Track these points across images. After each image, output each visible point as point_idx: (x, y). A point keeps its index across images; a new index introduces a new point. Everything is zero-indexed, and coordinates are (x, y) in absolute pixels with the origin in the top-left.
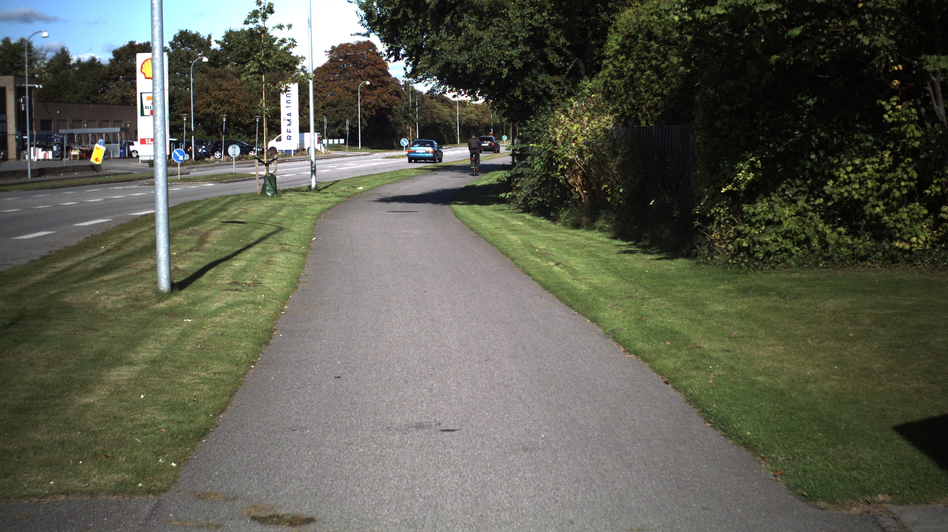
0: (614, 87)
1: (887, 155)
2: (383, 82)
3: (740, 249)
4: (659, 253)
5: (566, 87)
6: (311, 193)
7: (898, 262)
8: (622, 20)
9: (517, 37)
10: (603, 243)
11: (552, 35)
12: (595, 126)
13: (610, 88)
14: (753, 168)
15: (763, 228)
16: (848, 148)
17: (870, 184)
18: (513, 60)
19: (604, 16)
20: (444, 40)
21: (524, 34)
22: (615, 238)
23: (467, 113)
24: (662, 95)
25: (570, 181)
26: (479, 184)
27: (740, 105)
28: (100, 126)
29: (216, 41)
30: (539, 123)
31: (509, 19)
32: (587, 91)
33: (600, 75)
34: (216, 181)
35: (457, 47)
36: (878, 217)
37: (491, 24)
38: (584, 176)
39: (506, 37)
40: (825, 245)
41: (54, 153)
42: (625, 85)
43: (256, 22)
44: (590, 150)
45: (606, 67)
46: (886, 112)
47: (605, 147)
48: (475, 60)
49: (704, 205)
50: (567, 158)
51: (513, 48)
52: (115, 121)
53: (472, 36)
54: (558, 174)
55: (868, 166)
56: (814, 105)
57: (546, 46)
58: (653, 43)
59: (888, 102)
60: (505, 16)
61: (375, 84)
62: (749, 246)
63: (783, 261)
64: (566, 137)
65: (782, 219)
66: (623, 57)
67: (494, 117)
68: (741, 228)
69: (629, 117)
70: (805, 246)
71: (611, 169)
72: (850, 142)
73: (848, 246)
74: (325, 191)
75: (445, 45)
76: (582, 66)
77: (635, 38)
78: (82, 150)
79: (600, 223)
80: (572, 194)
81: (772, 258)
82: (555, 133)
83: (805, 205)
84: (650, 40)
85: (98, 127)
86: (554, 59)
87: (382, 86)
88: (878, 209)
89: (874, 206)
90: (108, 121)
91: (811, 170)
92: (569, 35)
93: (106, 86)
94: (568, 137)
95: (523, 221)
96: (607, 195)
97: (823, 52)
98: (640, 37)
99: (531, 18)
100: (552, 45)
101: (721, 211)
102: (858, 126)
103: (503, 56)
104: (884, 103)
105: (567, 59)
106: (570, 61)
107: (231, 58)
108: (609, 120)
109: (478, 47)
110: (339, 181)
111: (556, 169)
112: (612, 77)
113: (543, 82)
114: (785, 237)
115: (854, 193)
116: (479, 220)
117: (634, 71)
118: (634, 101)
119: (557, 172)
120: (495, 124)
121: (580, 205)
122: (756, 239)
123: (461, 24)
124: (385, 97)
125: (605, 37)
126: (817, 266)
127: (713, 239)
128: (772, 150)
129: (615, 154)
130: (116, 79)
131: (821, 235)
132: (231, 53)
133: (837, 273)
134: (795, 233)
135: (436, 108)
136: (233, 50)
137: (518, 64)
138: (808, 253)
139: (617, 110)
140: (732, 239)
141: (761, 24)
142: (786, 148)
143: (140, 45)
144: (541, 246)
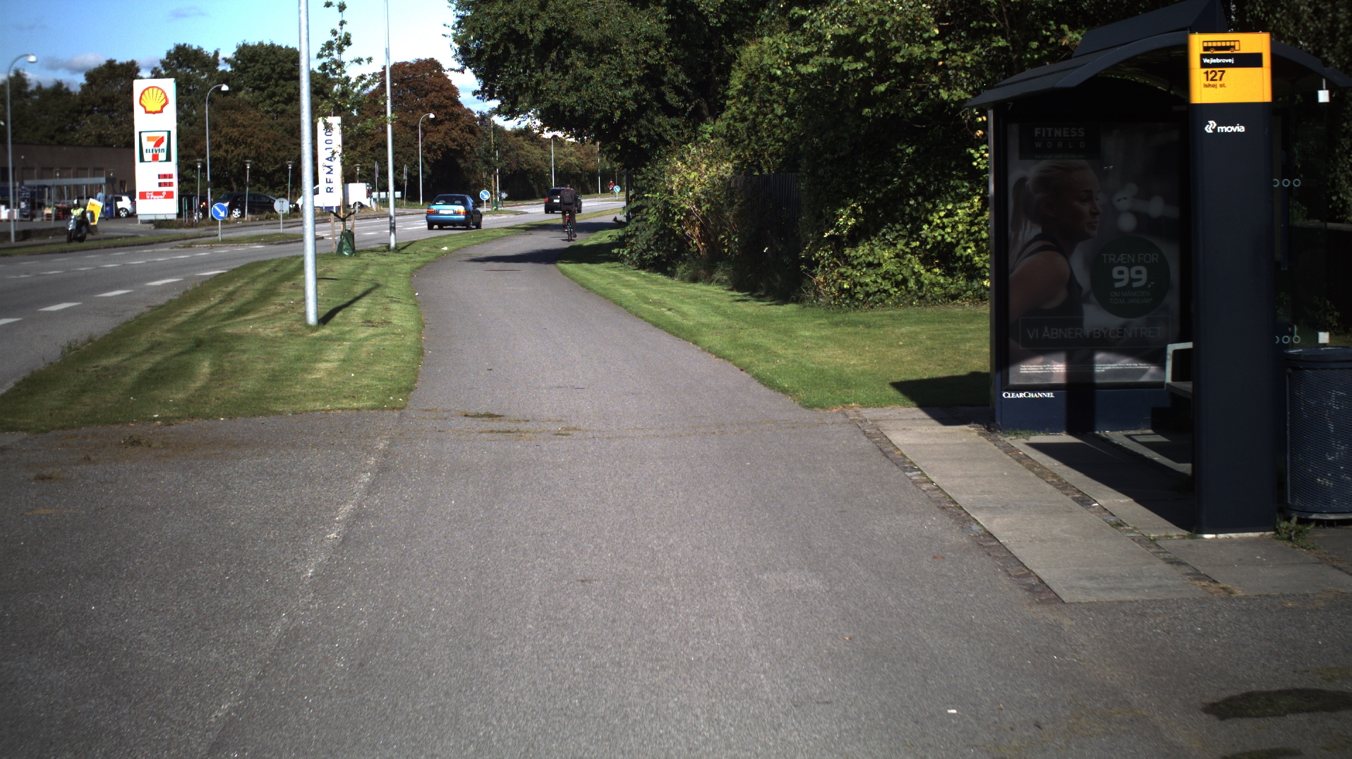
0: (737, 131)
1: (976, 200)
2: (452, 114)
3: (842, 290)
4: (771, 301)
5: (685, 131)
6: (391, 253)
7: (986, 300)
8: (747, 55)
9: (630, 76)
10: (718, 294)
11: (670, 71)
12: (712, 174)
13: (733, 132)
14: (854, 213)
15: (864, 269)
16: (945, 194)
17: (960, 228)
18: (626, 102)
19: (729, 49)
20: (550, 79)
21: (638, 73)
22: (731, 290)
23: (565, 156)
24: (783, 140)
25: (688, 232)
26: (586, 244)
27: (842, 154)
28: (76, 176)
29: (224, 59)
30: (656, 171)
31: (621, 56)
32: (707, 136)
33: (724, 115)
34: (265, 243)
35: (564, 87)
36: (969, 258)
37: (602, 61)
38: (701, 226)
39: (619, 76)
40: (920, 284)
41: (21, 211)
42: (748, 128)
43: (331, 55)
44: (708, 199)
45: (729, 108)
46: (975, 160)
47: (723, 196)
48: (585, 102)
49: (810, 249)
50: (683, 208)
51: (626, 88)
52: (96, 169)
53: (581, 75)
54: (675, 225)
55: (959, 211)
56: (913, 153)
57: (663, 83)
58: (775, 84)
59: (977, 150)
60: (615, 52)
61: (441, 117)
62: (850, 288)
63: (882, 301)
64: (683, 185)
65: (882, 261)
66: (746, 99)
67: (601, 161)
68: (843, 270)
69: (750, 165)
70: (903, 287)
71: (728, 218)
72: (946, 189)
73: (941, 286)
74: (404, 251)
75: (552, 85)
76: (704, 105)
77: (757, 78)
78: (58, 208)
79: (718, 275)
80: (689, 247)
81: (871, 298)
82: (672, 182)
83: (904, 248)
84: (772, 81)
85: (74, 177)
86: (672, 98)
87: (450, 120)
88: (969, 251)
89: (965, 249)
90: (86, 169)
91: (910, 214)
92: (689, 71)
93: (77, 121)
94: (684, 185)
95: (637, 277)
96: (724, 246)
97: (916, 105)
98: (762, 78)
99: (646, 54)
100: (671, 82)
101: (824, 254)
102: (954, 173)
103: (615, 97)
104: (972, 151)
105: (688, 100)
106: (690, 102)
107: (245, 83)
108: (727, 168)
109: (587, 88)
110: (414, 242)
111: (673, 220)
112: (735, 120)
113: (659, 124)
114: (884, 278)
115: (946, 236)
116: (590, 276)
117: (756, 115)
118: (756, 147)
119: (674, 223)
120: (604, 171)
121: (698, 257)
122: (857, 280)
123: (568, 62)
124: (455, 134)
125: (729, 74)
126: (911, 304)
127: (819, 283)
128: (872, 196)
129: (732, 204)
130: (90, 112)
131: (917, 275)
132: (245, 76)
133: (929, 310)
134: (894, 275)
135: (523, 149)
136: (248, 72)
137: (631, 106)
138: (904, 293)
139: (738, 157)
140: (835, 281)
141: (851, 81)
142: (885, 194)
143: (122, 65)
144: (656, 297)
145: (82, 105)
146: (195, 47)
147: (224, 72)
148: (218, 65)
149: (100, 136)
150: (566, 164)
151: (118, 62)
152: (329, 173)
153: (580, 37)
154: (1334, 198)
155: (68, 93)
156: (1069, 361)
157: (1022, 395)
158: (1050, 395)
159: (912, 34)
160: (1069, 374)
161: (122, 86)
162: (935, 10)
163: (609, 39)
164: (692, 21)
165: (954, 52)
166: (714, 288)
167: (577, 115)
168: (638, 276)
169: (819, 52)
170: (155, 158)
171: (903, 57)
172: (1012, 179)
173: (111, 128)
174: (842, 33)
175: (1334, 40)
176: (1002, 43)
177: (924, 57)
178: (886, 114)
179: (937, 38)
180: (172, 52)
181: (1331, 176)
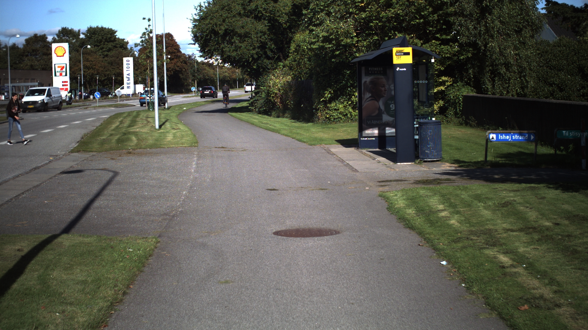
0: (293, 65)
2: (177, 56)
3: (326, 118)
5: (274, 65)
8: (297, 38)
9: (255, 46)
10: (286, 121)
11: (269, 43)
12: (284, 80)
13: (291, 65)
14: (330, 93)
15: (334, 111)
18: (253, 55)
19: (290, 35)
20: (226, 47)
21: (258, 45)
22: (291, 119)
24: (309, 68)
25: (276, 101)
27: (326, 74)
29: (82, 33)
30: (264, 79)
31: (252, 38)
33: (288, 59)
35: (231, 50)
37: (245, 40)
38: (281, 99)
39: (251, 46)
40: (351, 115)
41: (5, 97)
42: (297, 64)
44: (283, 89)
45: (290, 56)
47: (288, 88)
48: (239, 55)
49: (316, 105)
50: (274, 92)
51: (254, 50)
53: (237, 46)
54: (271, 98)
57: (266, 48)
60: (250, 37)
62: (329, 117)
63: (339, 121)
64: (274, 84)
65: (339, 108)
66: (296, 54)
67: (238, 75)
68: (327, 111)
69: (298, 77)
70: (346, 116)
71: (289, 95)
74: (170, 109)
76: (281, 55)
79: (286, 115)
80: (276, 106)
81: (336, 120)
82: (270, 83)
83: (346, 104)
85: (24, 83)
86: (270, 54)
87: (176, 58)
90: (28, 79)
91: (348, 93)
92: (276, 44)
94: (275, 84)
96: (288, 105)
97: (350, 58)
99: (260, 38)
100: (269, 48)
101: (321, 106)
103: (250, 53)
105: (275, 53)
106: (276, 55)
108: (289, 78)
109: (240, 50)
111: (271, 96)
112: (292, 61)
113: (265, 62)
114: (340, 114)
116: (241, 117)
117: (299, 59)
118: (299, 71)
120: (239, 79)
121: (279, 109)
122: (331, 114)
123: (233, 41)
124: (179, 64)
125: (290, 44)
126: (348, 122)
127: (319, 116)
128: (336, 87)
129: (291, 90)
130: (27, 56)
131: (351, 113)
132: (91, 40)
133: (353, 124)
134: (343, 113)
135: (206, 70)
136: (92, 38)
137: (256, 56)
138: (346, 118)
139: (293, 74)
140: (324, 115)
141: (328, 50)
142: (340, 86)
143: (40, 36)
144: (265, 122)
145: (24, 53)
146: (70, 28)
147: (82, 38)
148: (80, 36)
149: (32, 66)
150: (224, 76)
151: (38, 35)
152: (128, 80)
153: (237, 32)
154: (484, 87)
155: (18, 48)
156: (379, 130)
157: (366, 139)
158: (374, 139)
159: (347, 35)
160: (379, 133)
161: (40, 45)
162: (355, 27)
163: (247, 33)
164: (277, 25)
165: (361, 41)
166: (285, 119)
167: (236, 59)
168: (258, 116)
169: (318, 41)
170: (61, 75)
171: (344, 43)
172: (363, 82)
173: (36, 62)
174: (325, 35)
175: (480, 37)
176: (376, 38)
177: (351, 43)
178: (340, 61)
179: (355, 36)
180: (60, 30)
181: (483, 80)
